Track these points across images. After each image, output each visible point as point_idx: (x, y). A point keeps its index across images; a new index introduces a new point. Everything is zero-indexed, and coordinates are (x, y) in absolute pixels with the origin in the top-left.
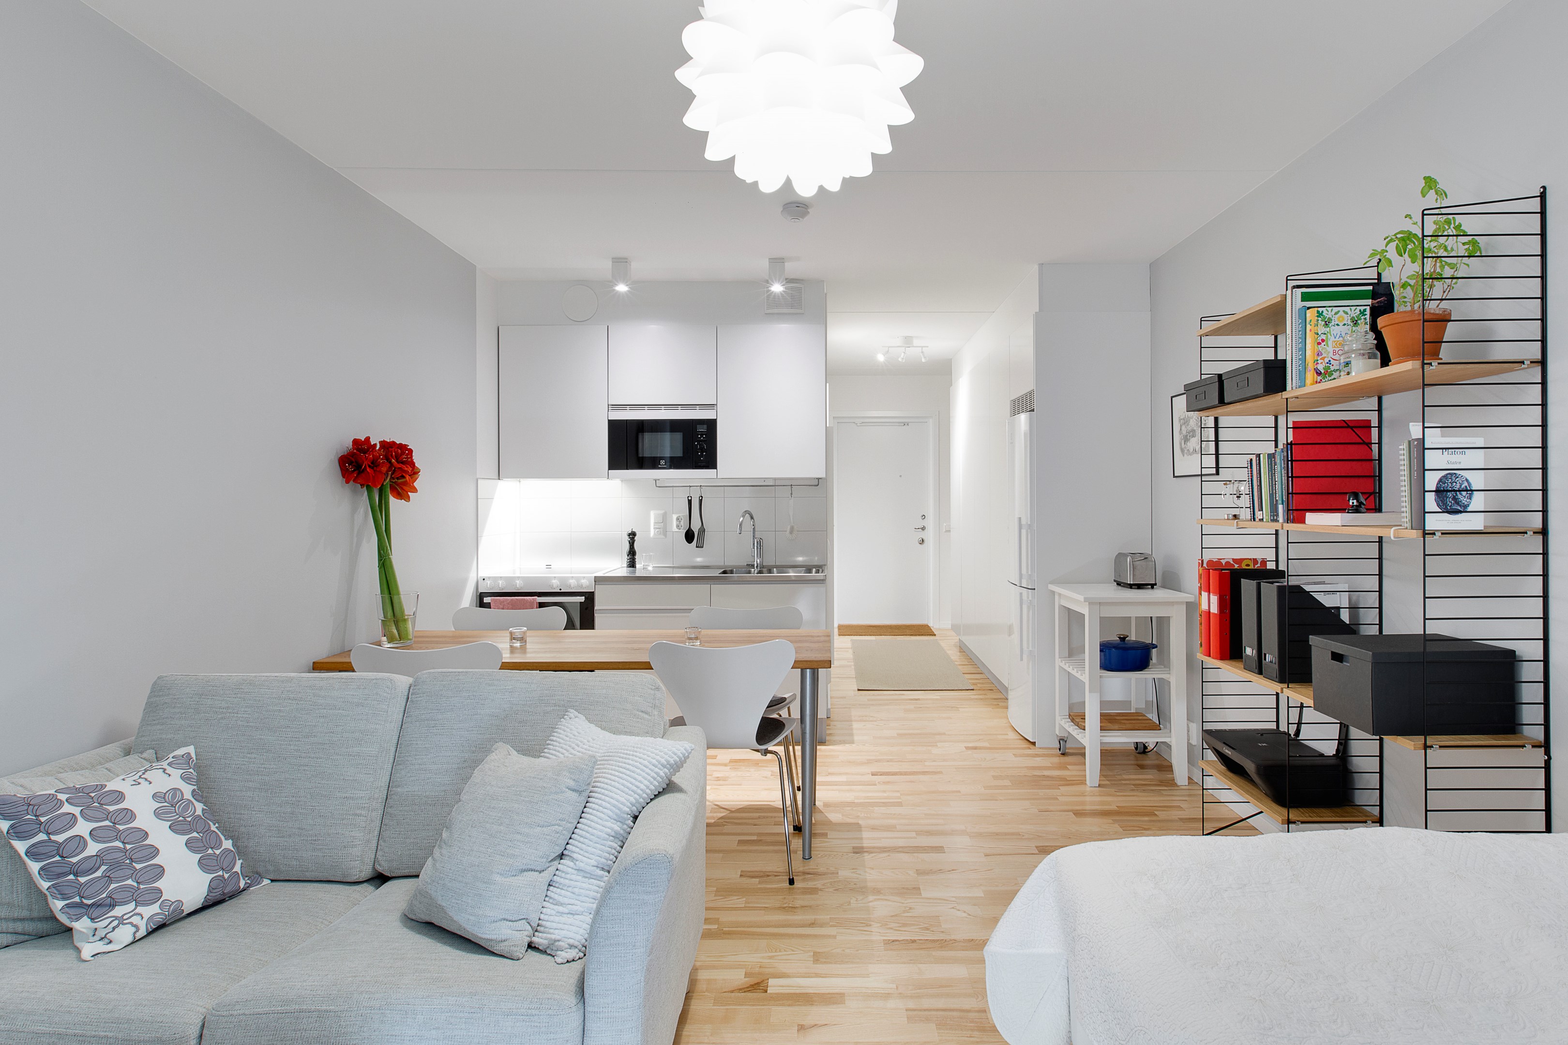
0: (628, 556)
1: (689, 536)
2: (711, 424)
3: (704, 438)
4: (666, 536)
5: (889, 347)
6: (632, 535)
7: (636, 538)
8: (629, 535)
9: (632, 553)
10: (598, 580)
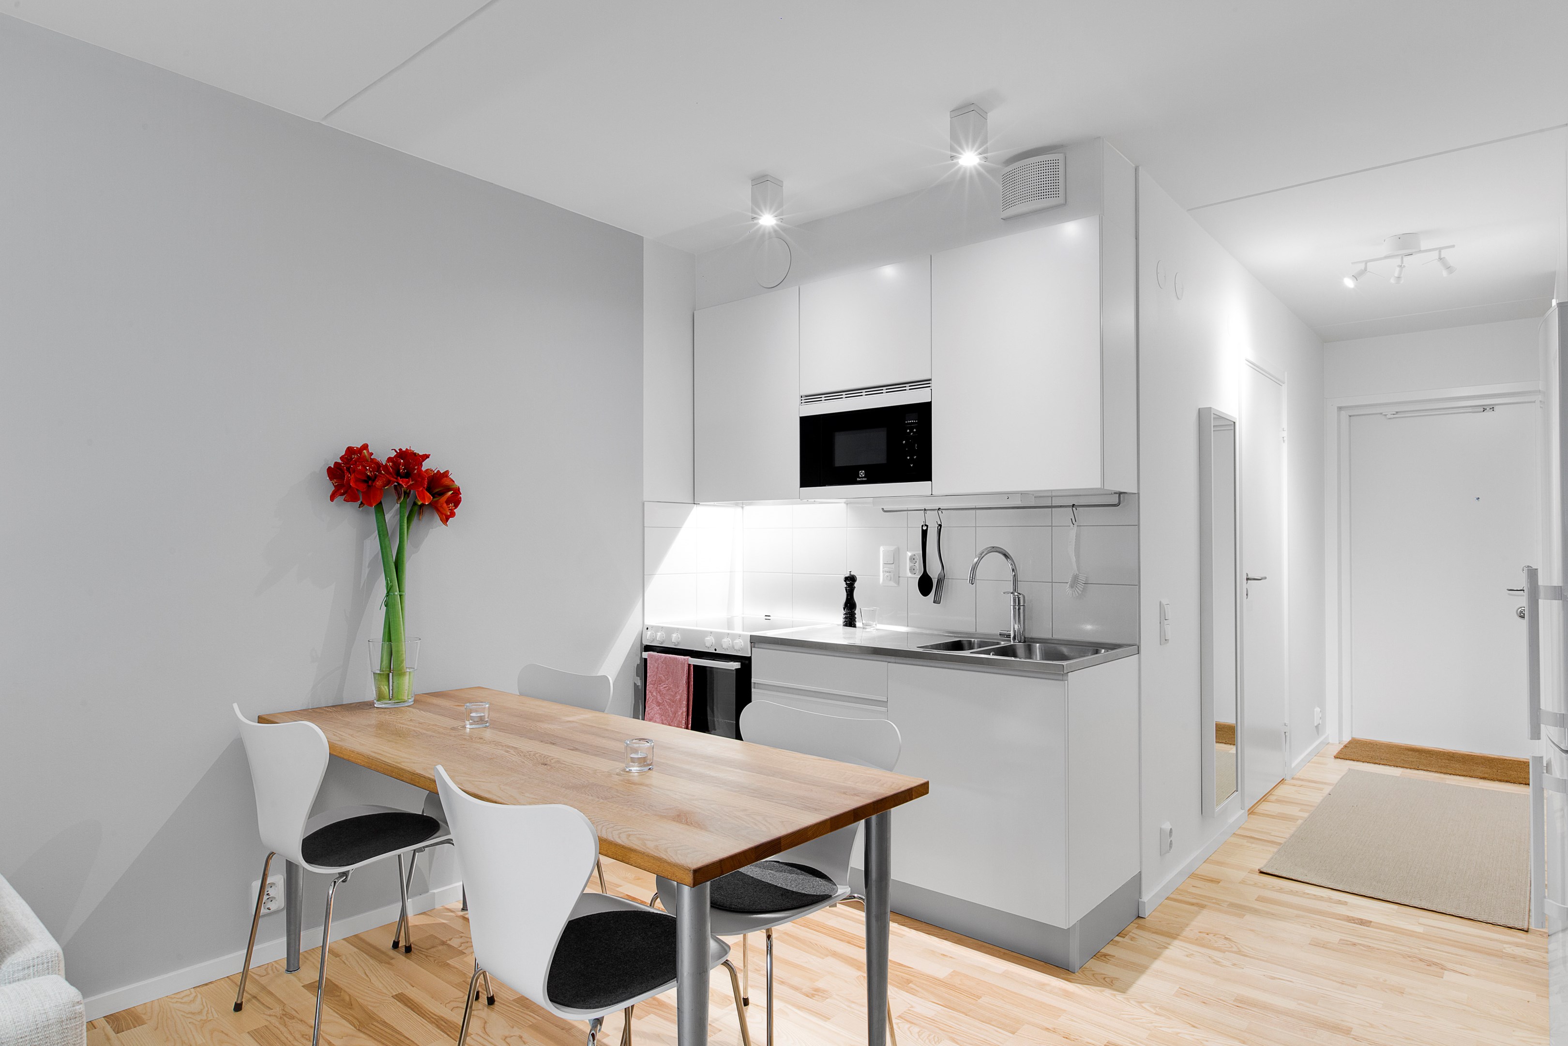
0: (844, 609)
1: (925, 585)
2: (924, 411)
3: (914, 432)
4: (898, 583)
5: (1366, 262)
6: (851, 581)
7: (856, 585)
8: (846, 579)
9: (850, 605)
10: (755, 641)
